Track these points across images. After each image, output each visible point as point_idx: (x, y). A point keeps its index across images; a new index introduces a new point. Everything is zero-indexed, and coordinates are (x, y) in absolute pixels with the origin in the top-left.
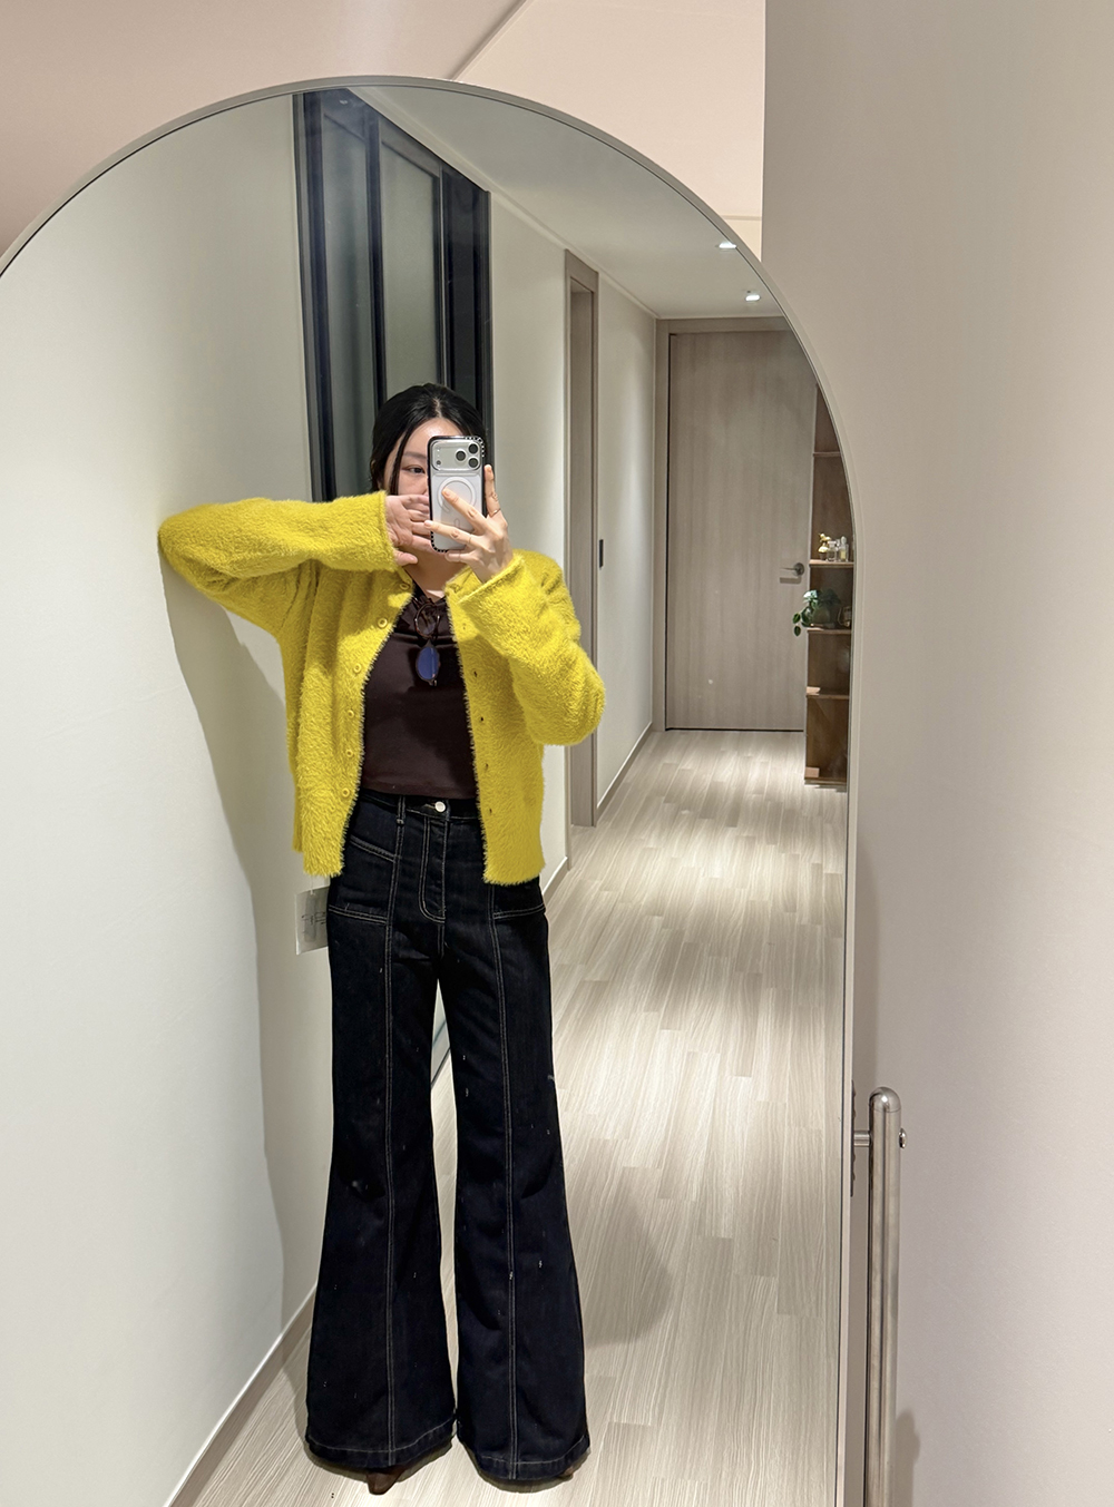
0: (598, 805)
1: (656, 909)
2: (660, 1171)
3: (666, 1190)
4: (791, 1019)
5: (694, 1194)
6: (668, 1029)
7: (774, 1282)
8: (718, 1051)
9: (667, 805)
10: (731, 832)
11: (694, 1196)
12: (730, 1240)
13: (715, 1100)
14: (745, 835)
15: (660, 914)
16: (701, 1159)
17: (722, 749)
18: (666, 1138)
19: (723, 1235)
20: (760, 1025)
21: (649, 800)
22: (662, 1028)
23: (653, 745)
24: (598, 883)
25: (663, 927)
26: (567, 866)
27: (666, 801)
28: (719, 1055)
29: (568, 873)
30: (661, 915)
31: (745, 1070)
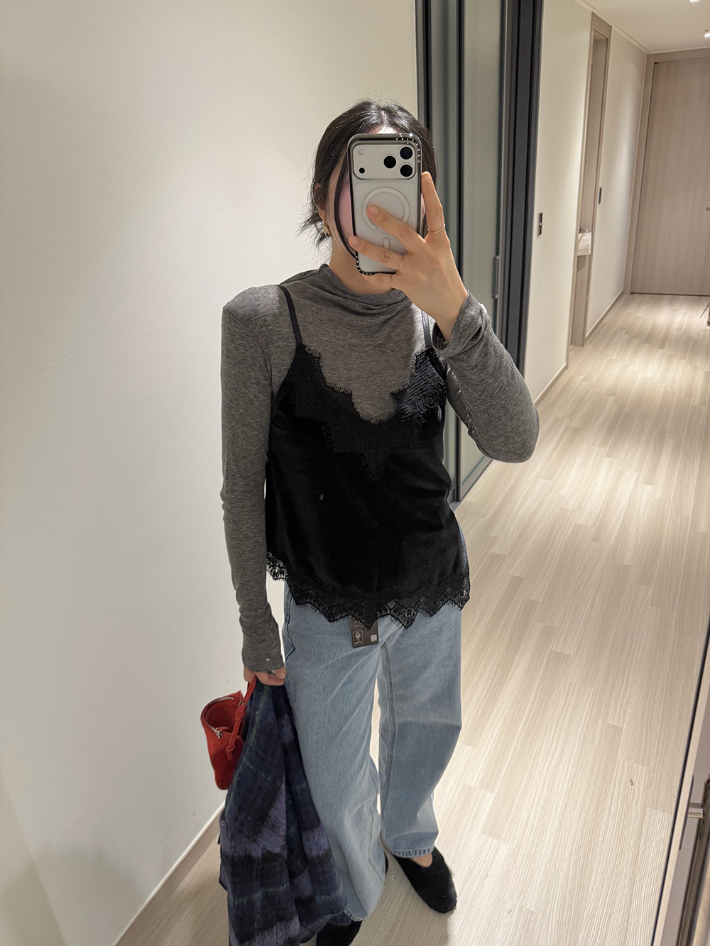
0: (587, 335)
2: (595, 528)
3: (596, 539)
4: (680, 456)
5: (612, 541)
6: (610, 457)
7: (651, 589)
8: (636, 471)
9: (626, 336)
10: (660, 350)
11: (611, 543)
12: (629, 566)
13: (631, 496)
14: (668, 353)
15: (613, 395)
16: (619, 524)
17: (662, 304)
18: (600, 512)
19: (626, 563)
20: (662, 459)
21: (615, 332)
22: (606, 456)
23: (622, 302)
24: (581, 377)
25: (614, 402)
26: (566, 368)
28: (636, 474)
29: (566, 373)
31: (649, 482)
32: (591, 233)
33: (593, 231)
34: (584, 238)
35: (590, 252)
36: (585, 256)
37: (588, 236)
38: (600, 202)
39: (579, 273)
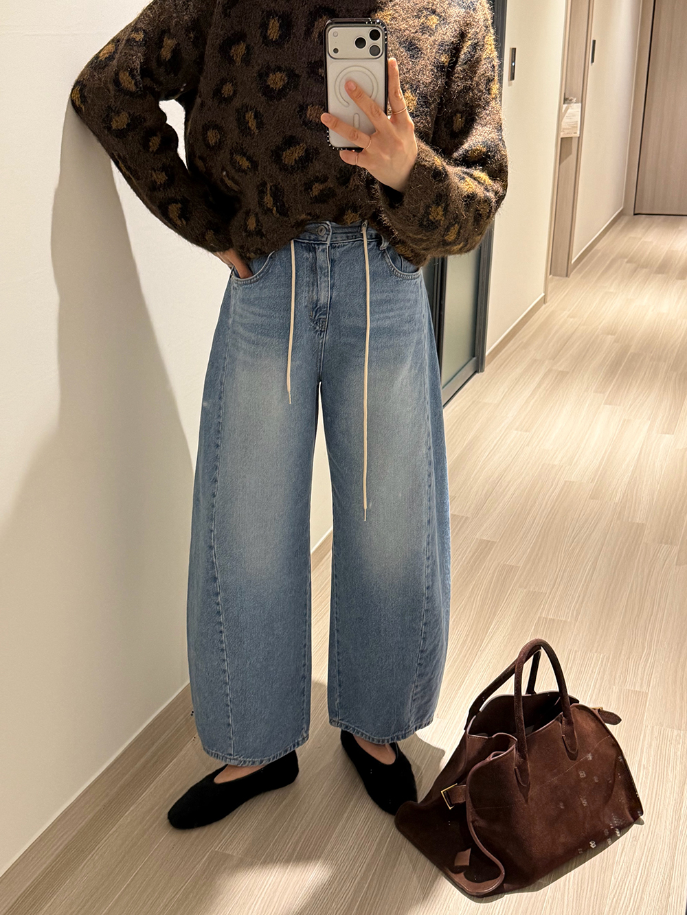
0: (573, 261)
1: (610, 331)
2: (593, 483)
3: (595, 496)
5: (617, 498)
6: (610, 404)
7: (676, 548)
9: (629, 265)
11: (617, 500)
12: (643, 525)
13: (642, 449)
16: (625, 481)
18: (599, 467)
19: (637, 521)
21: (614, 261)
22: (606, 404)
23: (622, 224)
24: (566, 313)
25: (615, 341)
26: (544, 300)
27: (627, 262)
28: (649, 421)
29: (544, 306)
30: (614, 334)
31: (668, 430)
32: (580, 104)
33: (582, 101)
34: (569, 111)
35: (578, 132)
36: (572, 138)
37: (575, 109)
38: (593, 61)
39: (563, 164)
